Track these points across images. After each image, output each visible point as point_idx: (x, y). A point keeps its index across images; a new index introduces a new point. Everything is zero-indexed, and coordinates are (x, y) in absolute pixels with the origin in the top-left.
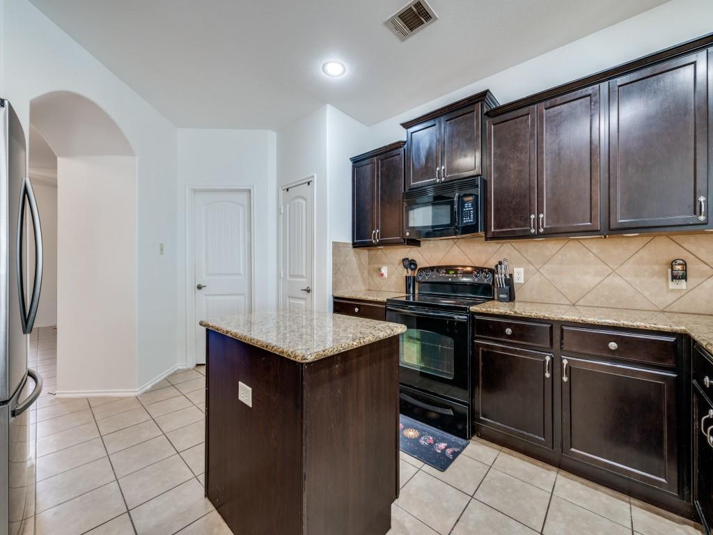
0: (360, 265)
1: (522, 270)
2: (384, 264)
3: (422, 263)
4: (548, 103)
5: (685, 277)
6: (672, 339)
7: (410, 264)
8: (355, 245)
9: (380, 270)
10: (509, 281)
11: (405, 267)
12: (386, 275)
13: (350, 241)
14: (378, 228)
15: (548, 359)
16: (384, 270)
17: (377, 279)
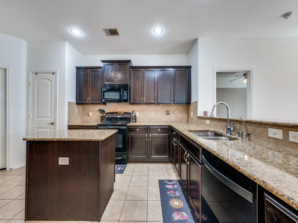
0: (79, 112)
1: (138, 113)
2: (90, 111)
3: (107, 111)
4: (146, 69)
5: (169, 114)
6: (168, 127)
7: (102, 111)
8: (77, 104)
9: (89, 114)
10: (135, 117)
11: (100, 112)
12: (91, 116)
13: (75, 101)
14: (90, 97)
15: (147, 135)
16: (90, 114)
17: (87, 118)
